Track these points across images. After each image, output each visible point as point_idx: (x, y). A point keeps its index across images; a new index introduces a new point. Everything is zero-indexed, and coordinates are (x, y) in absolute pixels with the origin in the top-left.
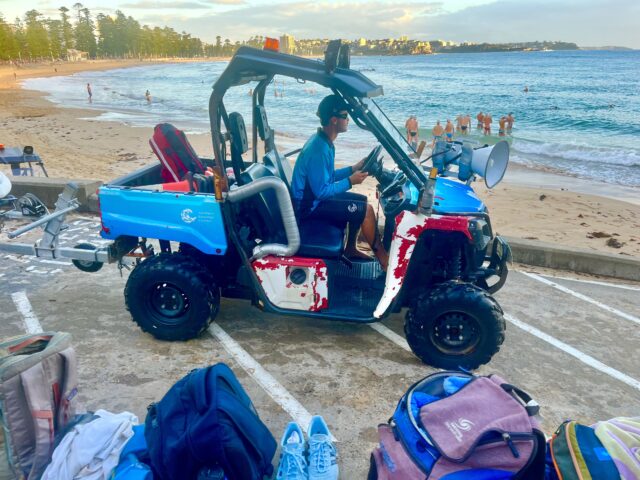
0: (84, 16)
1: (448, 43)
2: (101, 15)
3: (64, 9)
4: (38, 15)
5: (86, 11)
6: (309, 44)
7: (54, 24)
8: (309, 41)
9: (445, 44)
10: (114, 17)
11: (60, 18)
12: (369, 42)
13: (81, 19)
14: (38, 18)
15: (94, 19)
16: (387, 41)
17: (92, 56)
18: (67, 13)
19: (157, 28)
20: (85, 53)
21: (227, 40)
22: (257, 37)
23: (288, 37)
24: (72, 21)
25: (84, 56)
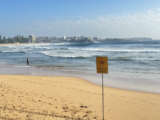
1: (100, 38)
6: (42, 39)
8: (41, 37)
9: (99, 39)
12: (67, 38)
16: (75, 37)
21: (4, 37)
22: (18, 36)
23: (32, 36)
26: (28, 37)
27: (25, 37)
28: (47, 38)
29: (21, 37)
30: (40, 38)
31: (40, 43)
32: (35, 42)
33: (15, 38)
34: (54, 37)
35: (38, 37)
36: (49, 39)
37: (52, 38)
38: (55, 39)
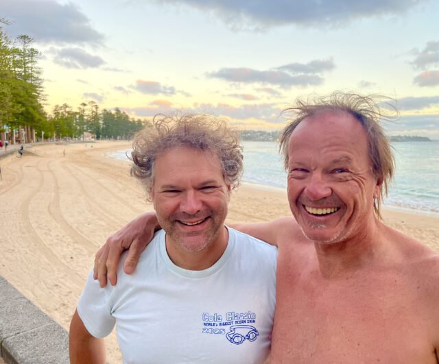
0: (95, 110)
2: (105, 110)
3: (84, 105)
5: (97, 107)
7: (76, 113)
10: (113, 112)
11: (78, 111)
13: (93, 112)
14: (68, 109)
15: (100, 112)
17: (98, 138)
18: (86, 107)
19: (139, 121)
20: (93, 135)
24: (87, 113)
25: (92, 138)
37: (256, 132)
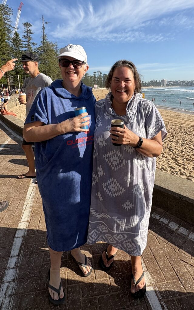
0: (100, 74)
2: (105, 74)
3: (95, 72)
4: (88, 74)
5: (101, 73)
6: (172, 83)
7: (91, 77)
11: (93, 75)
13: (99, 75)
14: (88, 75)
15: (102, 75)
17: (101, 87)
18: (96, 74)
20: (99, 86)
21: (143, 82)
22: (153, 80)
23: (164, 80)
24: (96, 76)
25: (98, 87)
26: (161, 81)
27: (159, 81)
28: (177, 82)
29: (156, 81)
30: (170, 81)
31: (171, 86)
32: (167, 85)
33: (151, 82)
34: (184, 81)
35: (169, 81)
36: (179, 82)
37: (182, 81)
38: (185, 83)
